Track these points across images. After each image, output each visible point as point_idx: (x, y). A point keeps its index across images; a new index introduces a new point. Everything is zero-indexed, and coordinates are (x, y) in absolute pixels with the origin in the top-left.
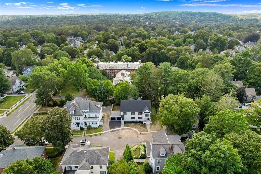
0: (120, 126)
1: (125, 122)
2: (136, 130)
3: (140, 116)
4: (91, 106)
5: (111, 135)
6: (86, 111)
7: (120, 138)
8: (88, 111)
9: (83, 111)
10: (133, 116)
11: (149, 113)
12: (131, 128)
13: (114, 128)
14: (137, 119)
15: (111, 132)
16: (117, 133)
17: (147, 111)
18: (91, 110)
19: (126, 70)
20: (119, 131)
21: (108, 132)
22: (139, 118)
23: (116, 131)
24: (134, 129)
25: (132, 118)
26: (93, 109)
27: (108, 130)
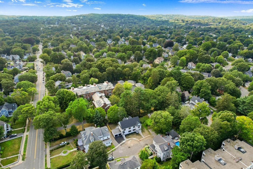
0: (124, 140)
1: (126, 135)
2: (135, 139)
3: (134, 128)
4: (102, 132)
5: (123, 148)
6: (101, 136)
7: (129, 147)
8: (102, 136)
9: (99, 137)
10: (130, 130)
11: (140, 125)
12: (131, 139)
13: (121, 142)
14: (132, 131)
15: (121, 145)
16: (125, 145)
17: (139, 124)
18: (104, 135)
19: (99, 92)
20: (126, 143)
21: (119, 146)
22: (133, 130)
23: (123, 143)
24: (134, 139)
25: (129, 131)
26: (105, 134)
27: (118, 145)
